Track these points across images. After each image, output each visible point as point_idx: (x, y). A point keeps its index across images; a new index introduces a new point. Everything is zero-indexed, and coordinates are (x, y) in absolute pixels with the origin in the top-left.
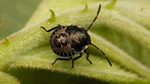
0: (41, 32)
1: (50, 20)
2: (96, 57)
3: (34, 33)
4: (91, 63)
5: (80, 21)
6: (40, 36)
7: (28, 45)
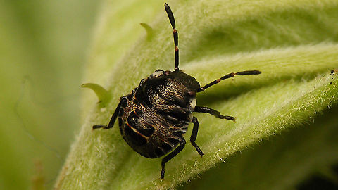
0: (100, 137)
1: (100, 102)
2: (239, 99)
3: (91, 149)
4: (232, 119)
5: (155, 60)
6: (105, 145)
7: (94, 178)
